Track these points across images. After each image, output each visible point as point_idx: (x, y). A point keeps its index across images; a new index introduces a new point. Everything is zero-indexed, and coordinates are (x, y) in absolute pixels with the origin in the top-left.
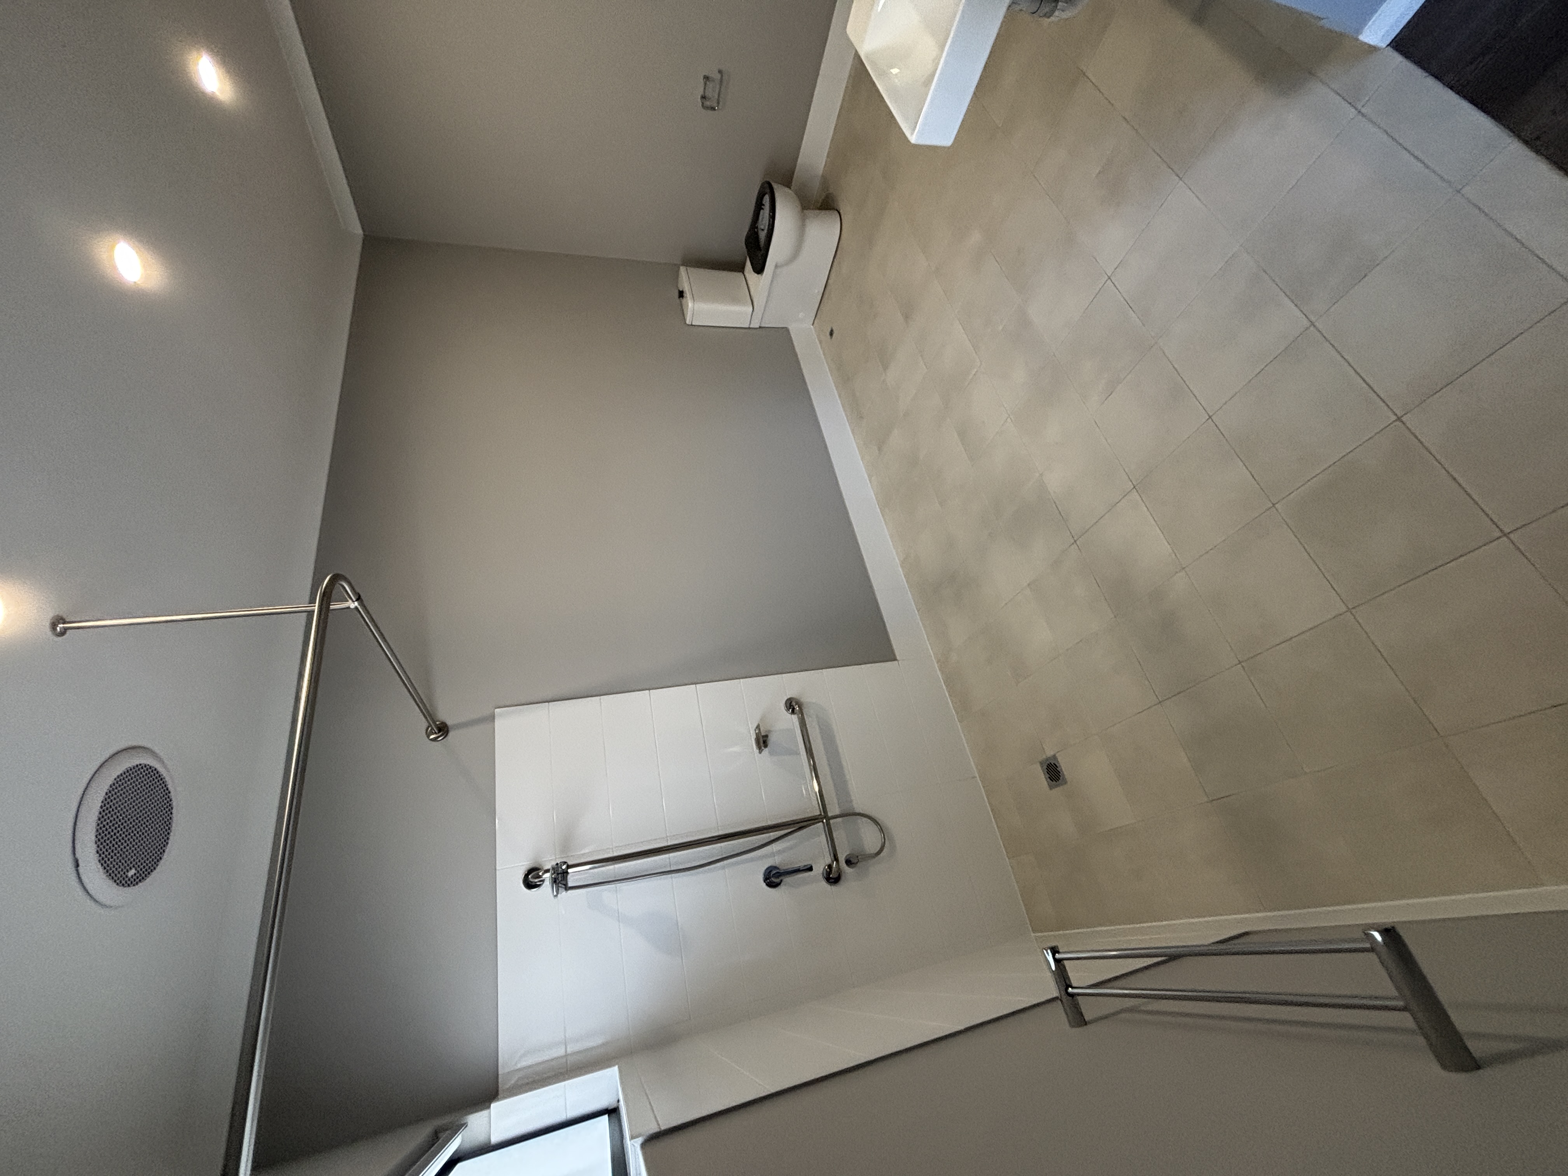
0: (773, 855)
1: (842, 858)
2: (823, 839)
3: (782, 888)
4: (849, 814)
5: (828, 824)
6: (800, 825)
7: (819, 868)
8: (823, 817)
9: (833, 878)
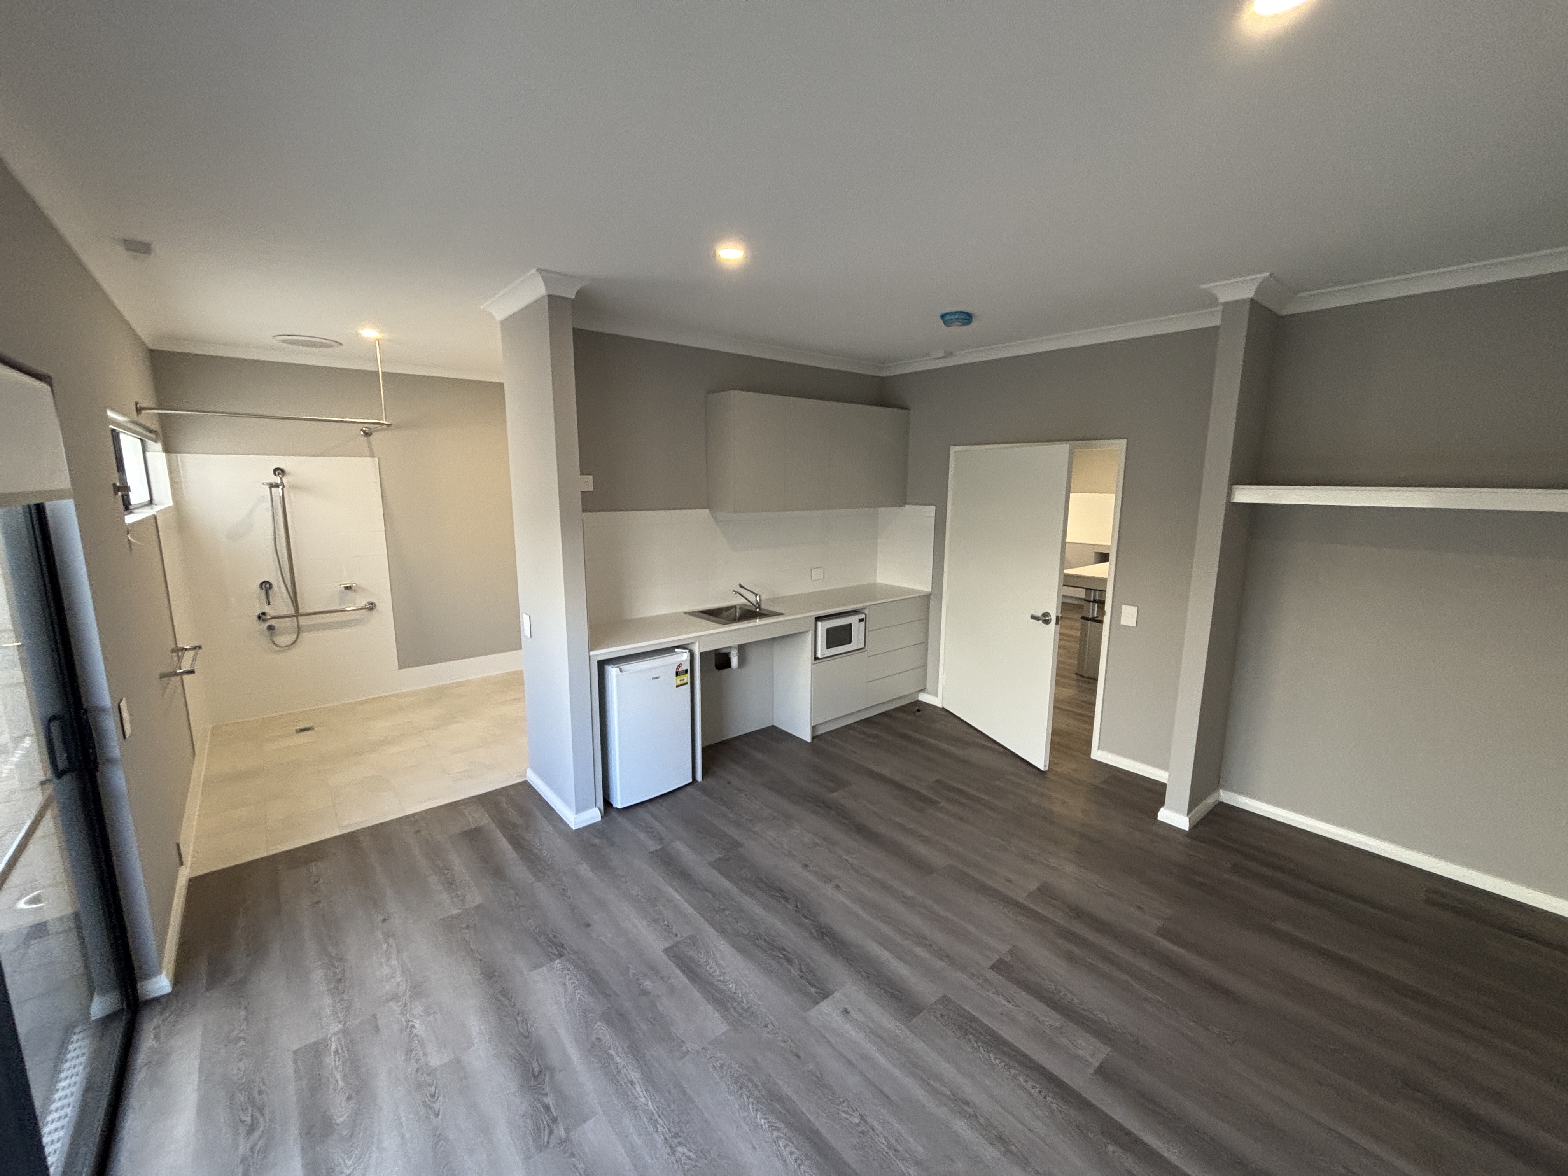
0: (279, 587)
1: (272, 622)
2: (285, 613)
3: (259, 590)
4: (299, 630)
5: (294, 616)
6: (295, 601)
7: (267, 609)
8: (297, 614)
9: (262, 617)
